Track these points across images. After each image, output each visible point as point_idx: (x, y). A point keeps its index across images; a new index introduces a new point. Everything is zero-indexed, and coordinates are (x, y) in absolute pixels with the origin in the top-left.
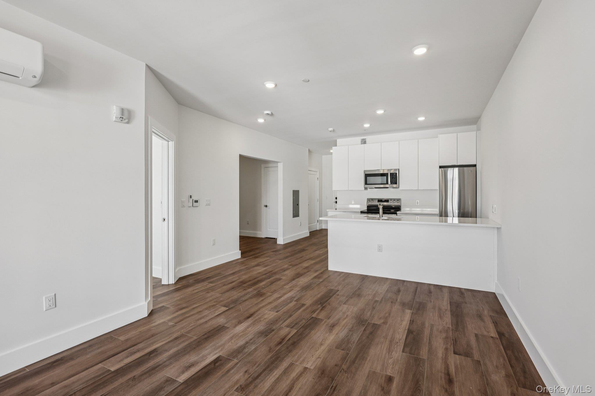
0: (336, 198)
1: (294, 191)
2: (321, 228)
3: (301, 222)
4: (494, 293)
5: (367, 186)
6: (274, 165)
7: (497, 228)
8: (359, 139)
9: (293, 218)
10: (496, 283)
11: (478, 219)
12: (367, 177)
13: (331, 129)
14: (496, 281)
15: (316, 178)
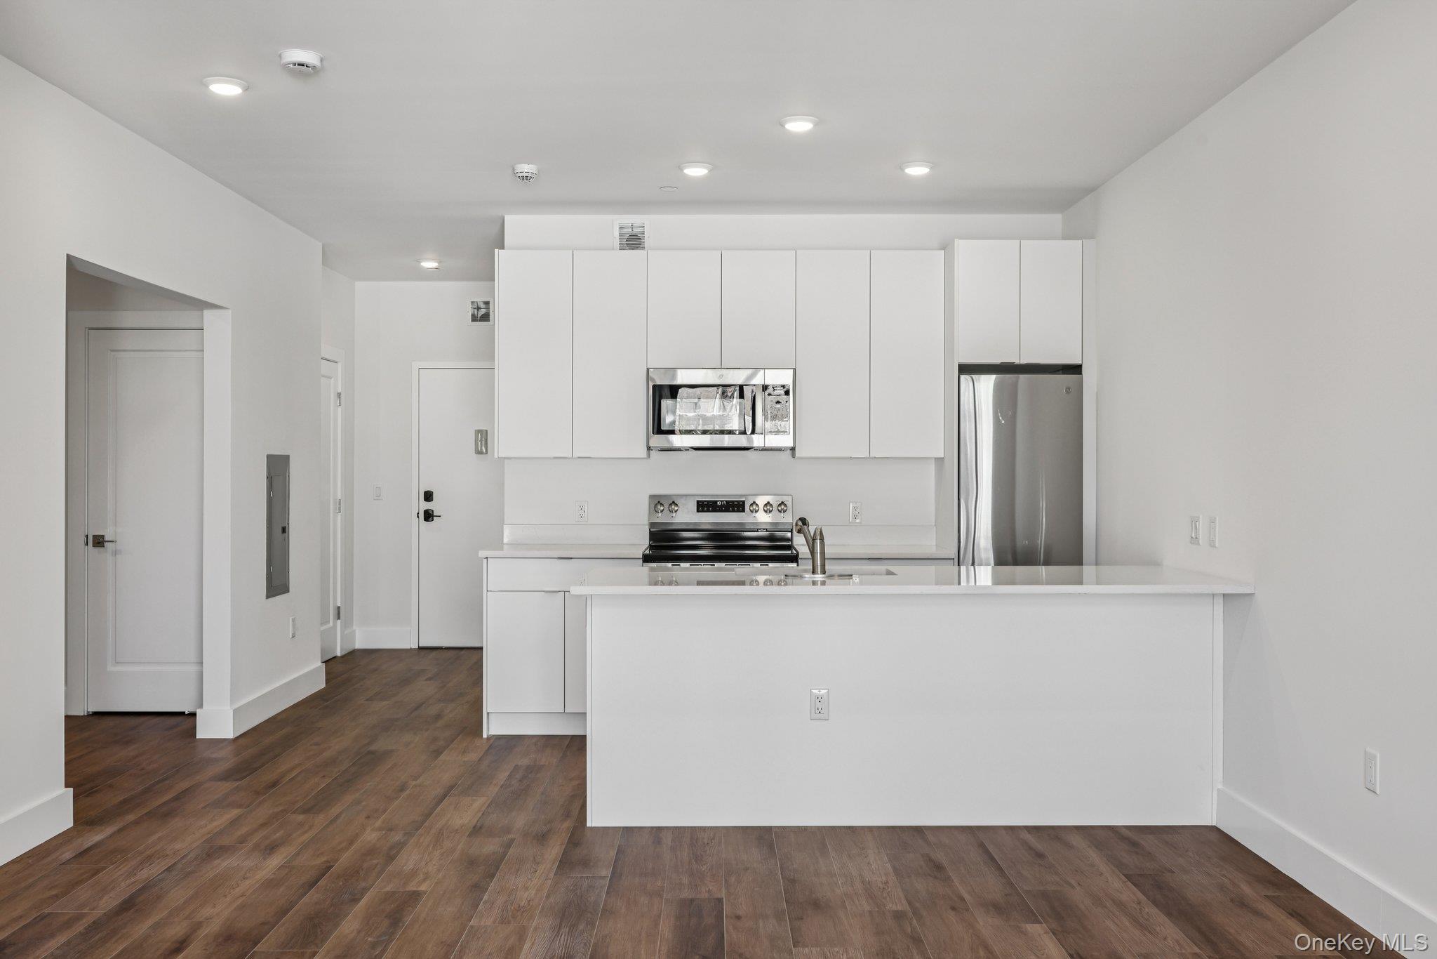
0: (428, 496)
1: (270, 458)
2: (349, 648)
3: (294, 620)
4: (1214, 829)
5: (658, 440)
6: (186, 318)
7: (1224, 595)
8: (613, 223)
9: (267, 598)
10: (1218, 790)
11: (1088, 570)
12: (661, 398)
13: (526, 168)
14: (1220, 786)
15: (333, 396)
